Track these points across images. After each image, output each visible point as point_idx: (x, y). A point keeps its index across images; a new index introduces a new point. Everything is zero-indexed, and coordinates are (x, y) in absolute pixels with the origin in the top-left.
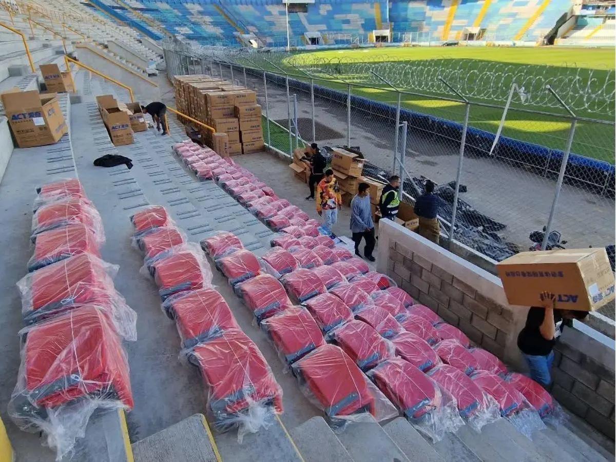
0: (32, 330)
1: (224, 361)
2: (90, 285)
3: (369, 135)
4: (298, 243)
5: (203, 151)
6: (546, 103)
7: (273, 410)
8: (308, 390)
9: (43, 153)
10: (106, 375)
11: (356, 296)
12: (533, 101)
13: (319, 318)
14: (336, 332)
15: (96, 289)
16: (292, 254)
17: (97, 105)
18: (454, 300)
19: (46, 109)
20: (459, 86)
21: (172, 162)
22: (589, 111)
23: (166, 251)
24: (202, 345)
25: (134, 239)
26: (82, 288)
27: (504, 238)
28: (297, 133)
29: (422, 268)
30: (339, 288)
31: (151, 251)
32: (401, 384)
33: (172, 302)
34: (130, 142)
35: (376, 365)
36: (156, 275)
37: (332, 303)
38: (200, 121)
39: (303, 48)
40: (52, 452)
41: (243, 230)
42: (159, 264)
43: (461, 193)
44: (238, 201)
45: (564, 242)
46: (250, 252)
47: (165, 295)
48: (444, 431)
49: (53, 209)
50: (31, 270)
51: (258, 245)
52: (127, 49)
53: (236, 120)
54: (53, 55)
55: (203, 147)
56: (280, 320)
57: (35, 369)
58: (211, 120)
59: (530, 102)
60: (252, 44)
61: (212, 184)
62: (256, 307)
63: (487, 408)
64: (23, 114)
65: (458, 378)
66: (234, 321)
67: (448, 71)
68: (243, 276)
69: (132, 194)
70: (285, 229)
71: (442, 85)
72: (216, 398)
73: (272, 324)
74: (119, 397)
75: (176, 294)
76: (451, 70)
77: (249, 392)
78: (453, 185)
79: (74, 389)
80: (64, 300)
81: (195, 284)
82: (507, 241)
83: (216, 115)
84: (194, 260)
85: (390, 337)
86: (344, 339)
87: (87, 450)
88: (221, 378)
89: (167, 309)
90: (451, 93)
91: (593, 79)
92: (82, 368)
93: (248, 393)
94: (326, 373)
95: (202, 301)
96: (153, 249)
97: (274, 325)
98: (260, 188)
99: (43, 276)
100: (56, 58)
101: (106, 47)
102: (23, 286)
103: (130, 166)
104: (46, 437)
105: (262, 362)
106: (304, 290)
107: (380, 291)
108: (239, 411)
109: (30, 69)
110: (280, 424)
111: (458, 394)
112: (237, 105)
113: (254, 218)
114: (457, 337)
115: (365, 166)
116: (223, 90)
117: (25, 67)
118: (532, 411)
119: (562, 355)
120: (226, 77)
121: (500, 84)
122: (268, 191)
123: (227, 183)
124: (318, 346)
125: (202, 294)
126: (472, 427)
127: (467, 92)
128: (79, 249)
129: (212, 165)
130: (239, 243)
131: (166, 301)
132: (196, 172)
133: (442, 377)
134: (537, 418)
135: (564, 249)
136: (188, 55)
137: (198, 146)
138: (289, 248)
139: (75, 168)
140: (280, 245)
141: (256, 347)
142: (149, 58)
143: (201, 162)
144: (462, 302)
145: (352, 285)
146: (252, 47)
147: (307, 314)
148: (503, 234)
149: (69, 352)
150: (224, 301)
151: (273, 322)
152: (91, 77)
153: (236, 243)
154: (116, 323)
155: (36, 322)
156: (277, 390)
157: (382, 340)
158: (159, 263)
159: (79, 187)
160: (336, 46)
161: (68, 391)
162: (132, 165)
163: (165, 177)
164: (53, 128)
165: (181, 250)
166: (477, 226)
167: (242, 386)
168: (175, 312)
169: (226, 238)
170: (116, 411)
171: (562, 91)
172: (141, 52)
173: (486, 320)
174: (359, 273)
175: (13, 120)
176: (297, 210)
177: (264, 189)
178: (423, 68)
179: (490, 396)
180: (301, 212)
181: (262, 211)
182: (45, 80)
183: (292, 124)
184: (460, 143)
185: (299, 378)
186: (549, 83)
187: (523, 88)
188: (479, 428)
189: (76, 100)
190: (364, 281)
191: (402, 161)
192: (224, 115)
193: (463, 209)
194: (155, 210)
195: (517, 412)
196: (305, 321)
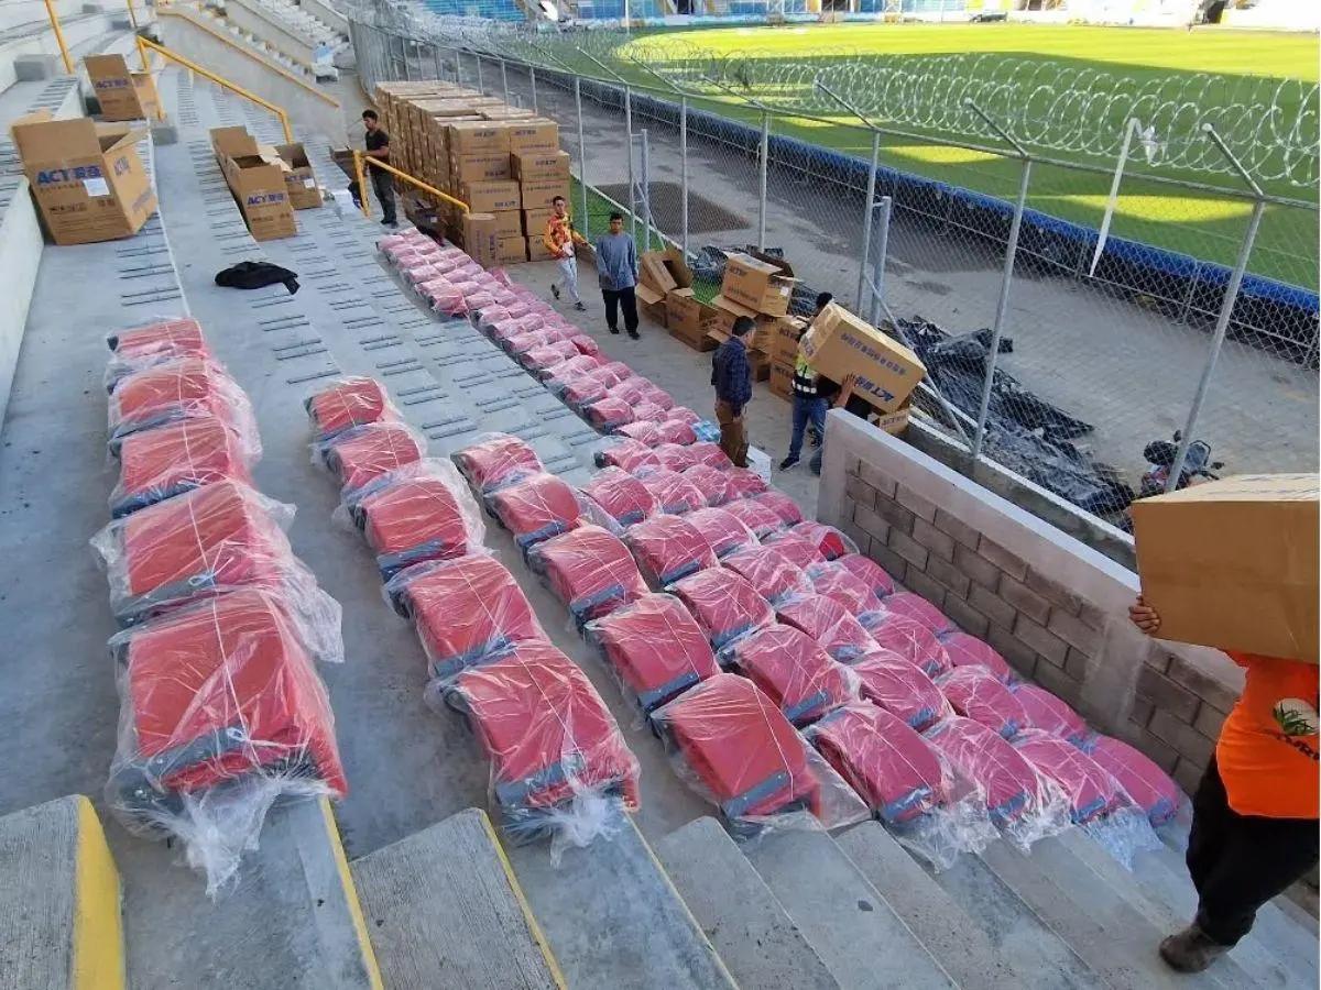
0: (137, 637)
1: (520, 706)
2: (247, 547)
3: (804, 223)
4: (654, 460)
5: (443, 253)
6: (1199, 165)
7: (621, 804)
8: (685, 765)
9: (110, 258)
10: (296, 730)
11: (777, 573)
12: (1170, 159)
13: (703, 618)
14: (738, 647)
15: (257, 555)
16: (642, 481)
17: (212, 148)
18: (980, 585)
19: (110, 159)
20: (1009, 121)
21: (378, 279)
22: (1294, 182)
23: (387, 475)
24: (472, 672)
25: (317, 448)
26: (230, 553)
27: (1088, 453)
28: (649, 216)
29: (914, 516)
30: (742, 555)
31: (354, 475)
32: (872, 754)
33: (405, 584)
34: (289, 232)
35: (821, 716)
36: (368, 526)
37: (727, 589)
38: (435, 187)
39: (659, 21)
40: (198, 877)
41: (538, 430)
42: (376, 504)
43: (1003, 355)
44: (523, 366)
45: (1218, 466)
46: (557, 477)
47: (390, 568)
48: (957, 851)
49: (152, 383)
50: (117, 515)
51: (572, 461)
52: (270, 19)
53: (514, 185)
54: (107, 32)
55: (442, 245)
56: (626, 623)
57: (152, 715)
58: (460, 184)
59: (1165, 161)
60: (544, 9)
61: (466, 328)
62: (574, 594)
63: (1045, 804)
64: (61, 171)
65: (989, 744)
66: (536, 623)
67: (986, 85)
68: (544, 530)
69: (303, 350)
70: (624, 429)
71: (971, 117)
72: (508, 777)
73: (607, 629)
74: (322, 773)
75: (413, 568)
76: (993, 83)
77: (574, 768)
78: (985, 338)
79: (234, 756)
80: (195, 577)
81: (451, 546)
82: (1095, 460)
83: (470, 173)
84: (448, 496)
85: (847, 660)
86: (756, 662)
87: (263, 875)
88: (518, 739)
89: (396, 597)
90: (991, 136)
91: (1307, 113)
92: (249, 715)
93: (572, 771)
94: (722, 732)
95: (468, 581)
96: (359, 470)
97: (613, 632)
98: (569, 336)
99: (146, 526)
100: (115, 39)
101: (222, 13)
102: (105, 546)
103: (293, 288)
104: (183, 847)
105: (597, 708)
106: (671, 560)
107: (827, 564)
108: (554, 804)
109: (61, 63)
110: (634, 830)
111: (986, 777)
112: (517, 152)
113: (558, 403)
114: (985, 661)
115: (794, 292)
116: (485, 118)
117: (52, 60)
118: (1136, 813)
119: (1201, 701)
120: (492, 87)
121: (1102, 119)
122: (585, 344)
123: (497, 325)
124: (706, 677)
125: (469, 568)
126: (1013, 843)
127: (1028, 134)
128: (215, 471)
129: (465, 285)
130: (533, 458)
131: (393, 581)
132: (431, 302)
133: (953, 742)
134: (1146, 828)
135: (1217, 479)
136: (404, 33)
137: (433, 244)
138: (635, 470)
139: (181, 291)
140: (615, 463)
141: (585, 679)
142: (317, 41)
143: (442, 280)
144: (997, 588)
145: (768, 549)
146: (546, 17)
147: (681, 612)
148: (1085, 446)
149: (219, 684)
150: (514, 582)
151: (611, 624)
152: (192, 81)
153: (527, 460)
154: (302, 627)
155: (141, 621)
156: (629, 765)
157: (832, 667)
158: (374, 501)
159: (199, 336)
160: (734, 19)
161: (223, 760)
162: (298, 286)
163: (368, 311)
164: (127, 201)
165: (418, 474)
166: (1031, 427)
167: (559, 756)
168: (413, 602)
169: (507, 448)
170: (316, 799)
171: (1236, 136)
172: (298, 25)
173: (1046, 627)
174: (781, 525)
175: (41, 183)
176: (647, 386)
177: (576, 339)
178: (932, 77)
179: (1051, 782)
180: (656, 391)
181: (575, 389)
182: (97, 91)
183: (638, 196)
184: (1006, 246)
185: (666, 739)
186: (1210, 119)
187: (1153, 129)
188: (1027, 846)
189: (165, 137)
190: (792, 541)
191: (876, 283)
192: (487, 174)
193: (1003, 390)
194: (358, 389)
195: (1105, 815)
196: (676, 624)
